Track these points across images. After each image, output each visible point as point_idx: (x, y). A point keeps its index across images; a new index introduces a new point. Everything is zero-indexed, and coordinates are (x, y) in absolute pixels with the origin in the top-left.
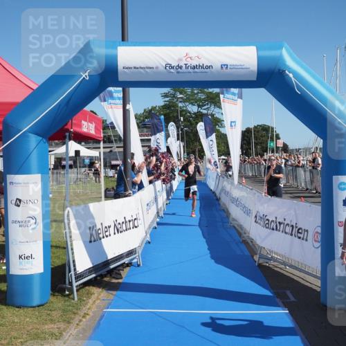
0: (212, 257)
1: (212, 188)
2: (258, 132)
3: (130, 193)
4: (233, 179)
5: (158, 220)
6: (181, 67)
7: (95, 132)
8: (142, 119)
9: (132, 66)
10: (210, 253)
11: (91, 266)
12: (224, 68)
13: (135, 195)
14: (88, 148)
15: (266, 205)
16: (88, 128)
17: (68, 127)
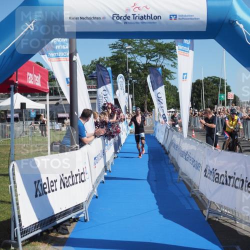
0: (161, 212)
1: (161, 141)
2: (208, 84)
3: (77, 147)
4: (182, 132)
5: (106, 174)
6: (128, 18)
7: (41, 84)
8: (89, 70)
9: (79, 16)
10: (159, 208)
11: (37, 221)
12: (173, 18)
13: (81, 149)
14: (34, 101)
15: (215, 159)
16: (33, 80)
17: (13, 78)
